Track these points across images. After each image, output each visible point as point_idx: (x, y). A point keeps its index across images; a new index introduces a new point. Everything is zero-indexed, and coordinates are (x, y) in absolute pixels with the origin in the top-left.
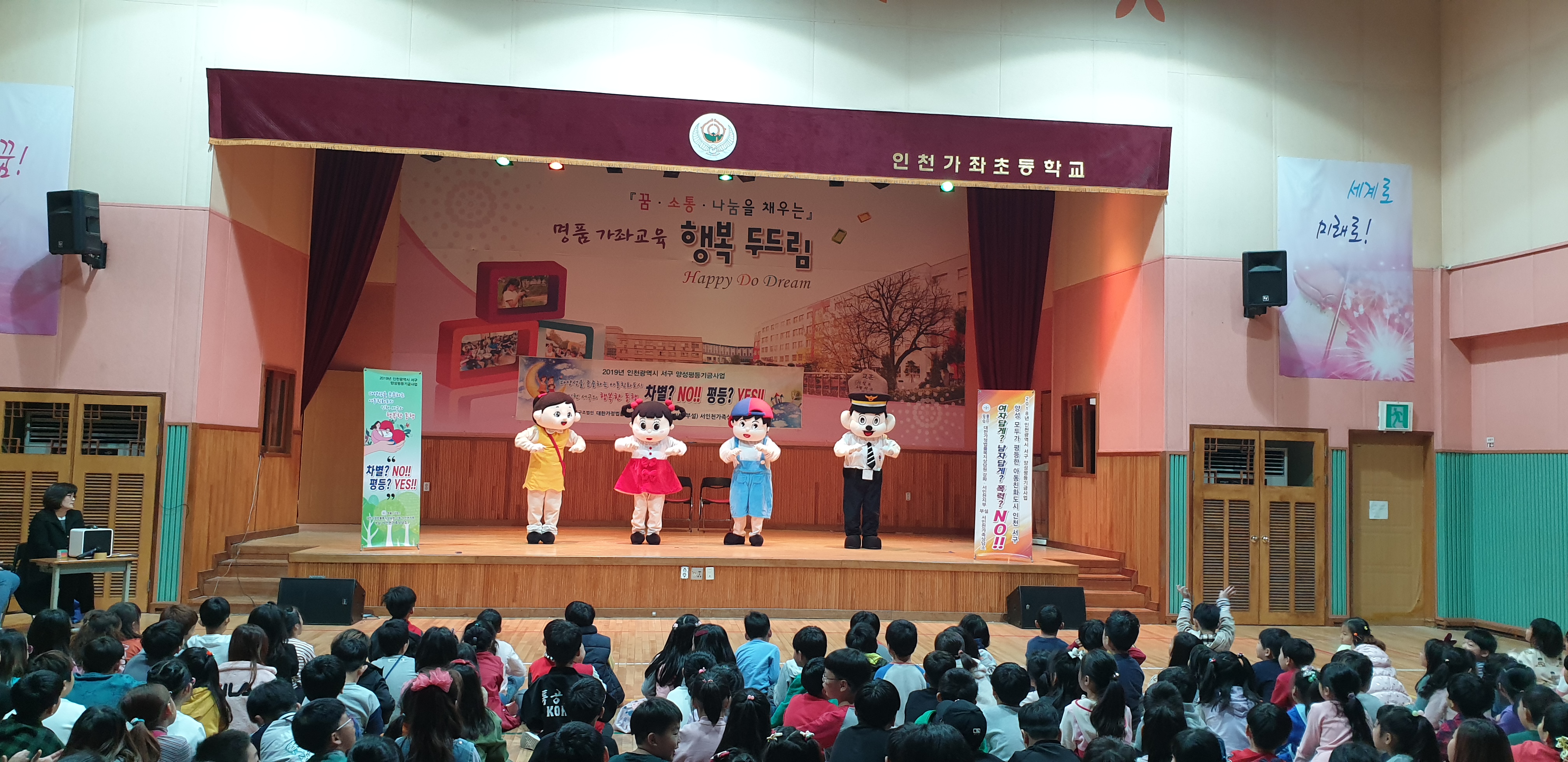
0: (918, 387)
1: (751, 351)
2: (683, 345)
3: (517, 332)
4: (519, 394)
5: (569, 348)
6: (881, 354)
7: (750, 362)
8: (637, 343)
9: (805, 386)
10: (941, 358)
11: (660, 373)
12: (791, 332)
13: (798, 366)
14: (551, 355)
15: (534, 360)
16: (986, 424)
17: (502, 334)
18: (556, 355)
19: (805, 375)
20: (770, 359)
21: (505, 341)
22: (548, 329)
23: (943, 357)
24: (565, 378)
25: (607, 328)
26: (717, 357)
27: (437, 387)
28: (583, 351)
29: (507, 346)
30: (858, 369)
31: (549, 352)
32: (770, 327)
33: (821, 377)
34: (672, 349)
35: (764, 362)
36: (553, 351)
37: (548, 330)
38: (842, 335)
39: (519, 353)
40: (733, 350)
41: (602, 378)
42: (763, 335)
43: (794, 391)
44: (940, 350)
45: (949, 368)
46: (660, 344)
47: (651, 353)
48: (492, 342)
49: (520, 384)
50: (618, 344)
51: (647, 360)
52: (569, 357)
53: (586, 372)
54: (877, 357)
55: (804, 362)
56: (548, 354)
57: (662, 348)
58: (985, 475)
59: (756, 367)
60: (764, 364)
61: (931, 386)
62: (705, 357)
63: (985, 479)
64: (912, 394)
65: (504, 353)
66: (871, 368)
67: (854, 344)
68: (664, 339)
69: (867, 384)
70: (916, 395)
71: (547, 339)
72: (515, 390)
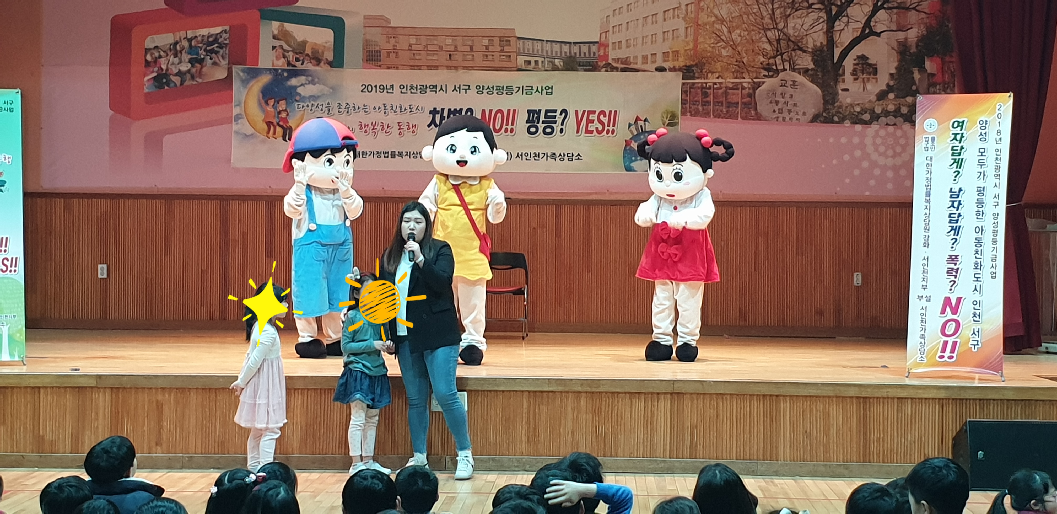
0: (873, 98)
1: (594, 48)
2: (486, 42)
3: (227, 28)
4: (235, 127)
5: (308, 51)
6: (811, 45)
7: (593, 67)
8: (413, 40)
9: (684, 102)
10: (913, 50)
11: (451, 88)
12: (660, 16)
13: (673, 69)
14: (281, 63)
15: (254, 73)
16: (930, 154)
17: (204, 32)
18: (289, 64)
19: (683, 84)
20: (625, 61)
21: (212, 43)
22: (274, 22)
23: (917, 46)
24: (303, 99)
25: (366, 18)
26: (540, 60)
27: (112, 119)
28: (329, 56)
29: (212, 51)
30: (772, 71)
31: (278, 58)
32: (625, 7)
33: (710, 88)
34: (468, 49)
35: (615, 65)
36: (284, 57)
37: (275, 24)
38: (745, 17)
39: (232, 62)
40: (566, 48)
41: (359, 99)
42: (614, 21)
43: (667, 112)
44: (913, 35)
45: (929, 65)
46: (449, 41)
47: (435, 57)
48: (190, 45)
49: (236, 111)
50: (384, 45)
51: (430, 67)
52: (308, 66)
53: (334, 89)
54: (805, 51)
55: (682, 64)
56: (276, 62)
57: (452, 48)
58: (927, 238)
59: (602, 74)
60: (616, 69)
61: (897, 97)
62: (521, 60)
63: (926, 245)
64: (864, 111)
65: (209, 61)
66: (794, 70)
67: (766, 30)
68: (454, 33)
69: (787, 96)
70: (872, 111)
71: (274, 37)
72: (228, 120)
